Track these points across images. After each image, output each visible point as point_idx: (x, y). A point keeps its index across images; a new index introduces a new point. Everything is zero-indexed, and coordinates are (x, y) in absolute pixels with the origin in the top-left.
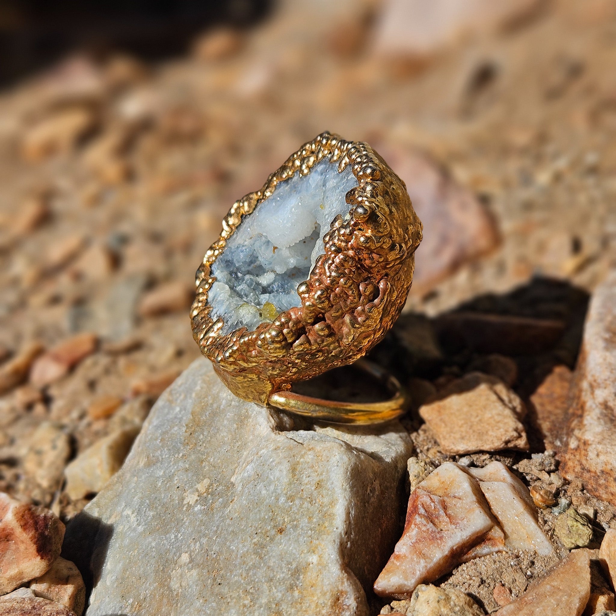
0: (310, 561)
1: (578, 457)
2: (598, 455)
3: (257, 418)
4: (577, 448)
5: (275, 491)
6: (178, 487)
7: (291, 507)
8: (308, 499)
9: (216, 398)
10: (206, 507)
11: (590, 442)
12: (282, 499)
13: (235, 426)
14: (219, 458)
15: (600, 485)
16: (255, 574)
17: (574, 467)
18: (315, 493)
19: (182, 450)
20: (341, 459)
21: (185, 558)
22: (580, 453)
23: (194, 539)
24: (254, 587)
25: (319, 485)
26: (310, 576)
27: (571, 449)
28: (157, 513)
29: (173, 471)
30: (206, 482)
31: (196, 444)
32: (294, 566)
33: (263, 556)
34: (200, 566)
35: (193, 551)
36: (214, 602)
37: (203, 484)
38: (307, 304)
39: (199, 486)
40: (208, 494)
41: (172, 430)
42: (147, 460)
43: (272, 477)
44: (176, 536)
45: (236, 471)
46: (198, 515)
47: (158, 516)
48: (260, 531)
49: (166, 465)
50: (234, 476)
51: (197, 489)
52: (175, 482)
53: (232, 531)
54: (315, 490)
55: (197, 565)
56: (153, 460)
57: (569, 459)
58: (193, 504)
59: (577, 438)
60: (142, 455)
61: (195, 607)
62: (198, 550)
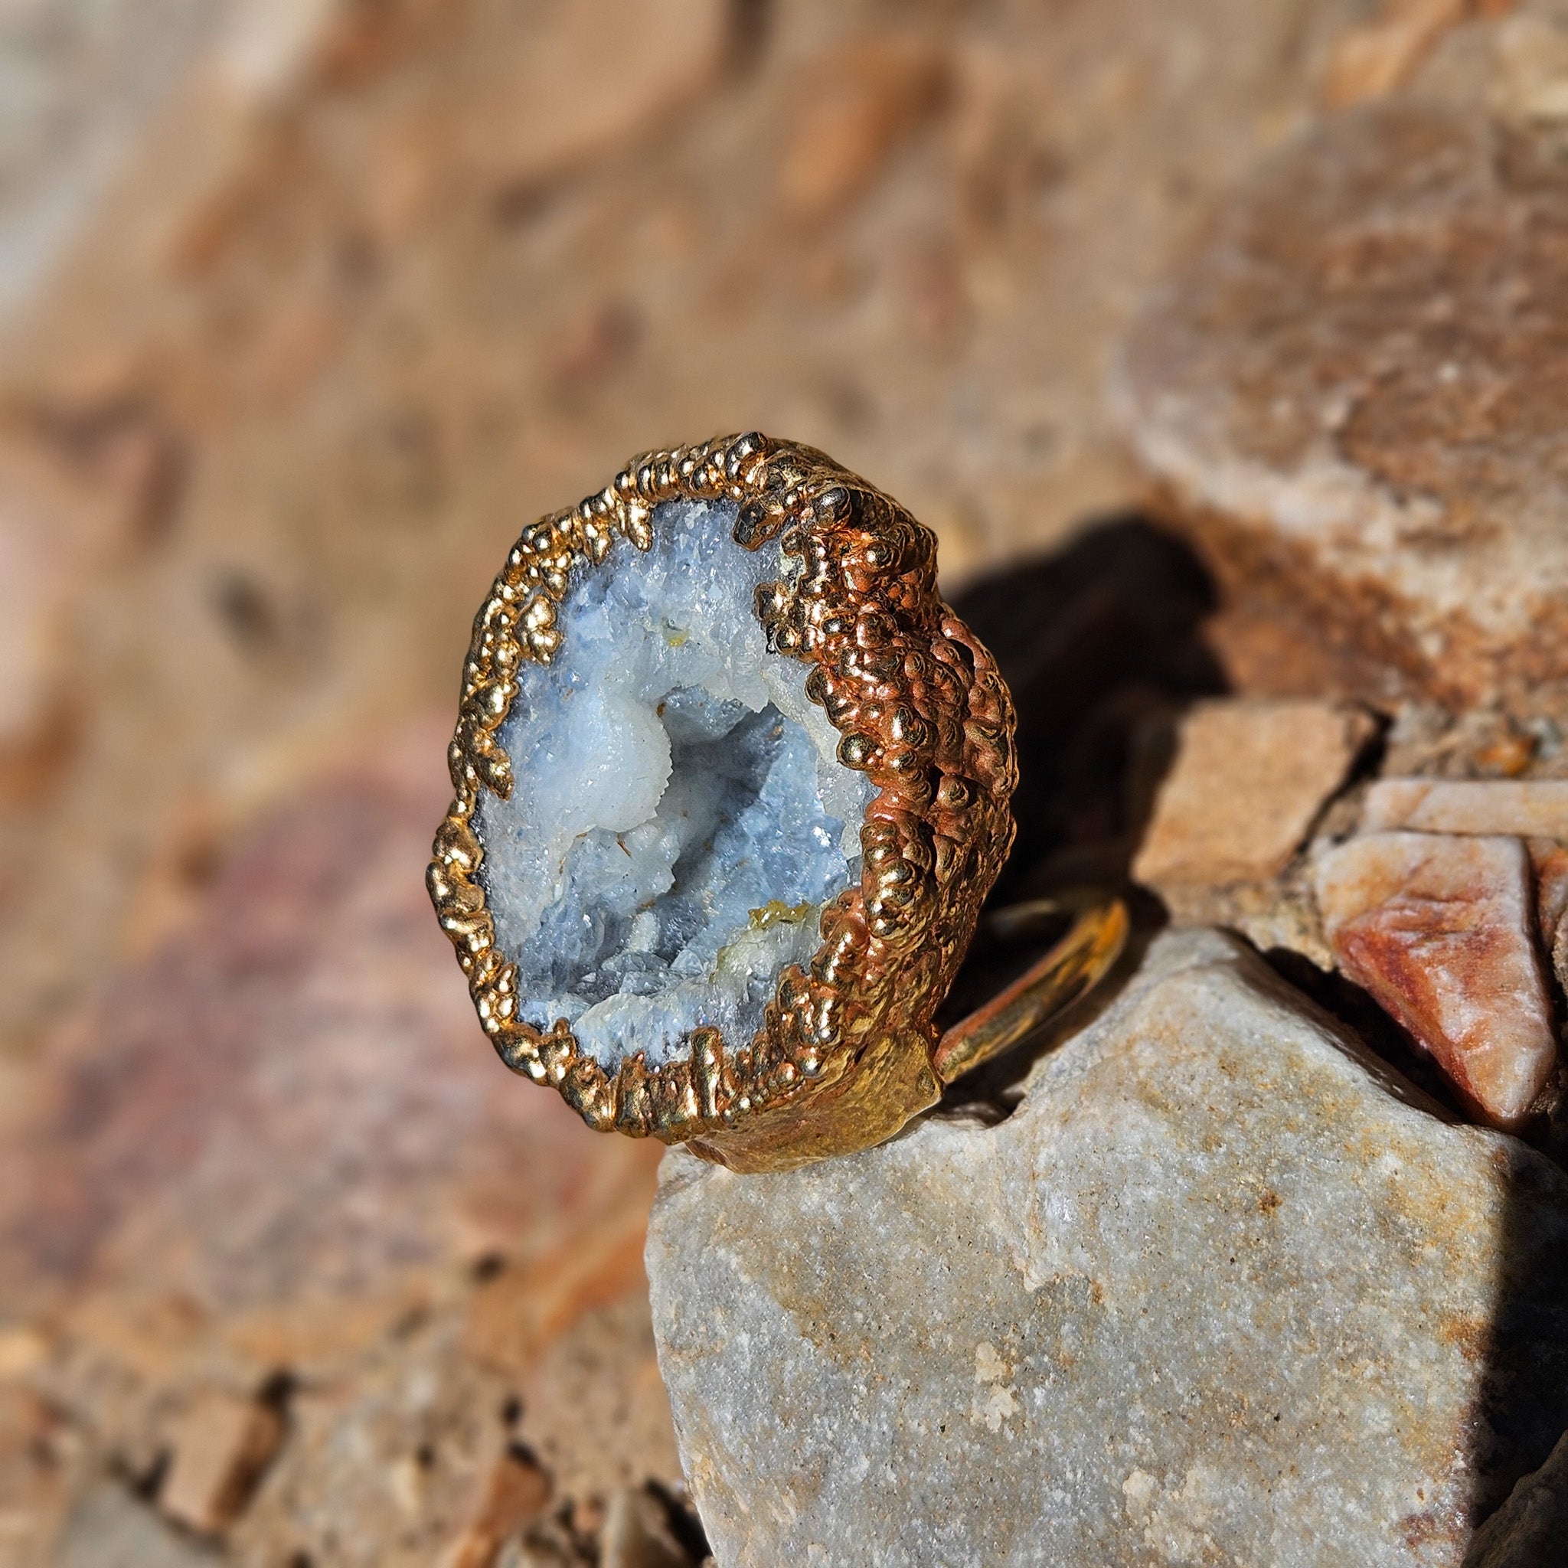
0: (1388, 1173)
1: (1468, 654)
2: (1499, 605)
3: (935, 1152)
5: (1167, 1167)
6: (943, 1428)
7: (1230, 1154)
8: (1242, 1108)
9: (800, 1226)
10: (1052, 1375)
11: (1463, 604)
12: (1200, 1162)
13: (906, 1215)
14: (949, 1298)
15: (1552, 649)
17: (1480, 672)
18: (1241, 1085)
19: (854, 1379)
20: (1211, 984)
21: (1138, 1485)
22: (1464, 643)
23: (1112, 1438)
24: (1347, 1337)
25: (1228, 1067)
26: (1419, 1196)
27: (1438, 658)
28: (968, 1512)
29: (885, 1428)
30: (985, 1353)
31: (866, 1339)
32: (1369, 1215)
33: (1295, 1274)
34: (1193, 1450)
35: (1141, 1454)
36: (1313, 1447)
37: (987, 1365)
38: (896, 763)
39: (982, 1375)
40: (1020, 1360)
41: (787, 1377)
42: (796, 1492)
43: (1130, 1156)
44: (1066, 1487)
45: (1020, 1263)
46: (1058, 1403)
47: (976, 1514)
48: (1232, 1251)
49: (855, 1439)
50: (1029, 1276)
51: (984, 1383)
52: (923, 1430)
53: (1176, 1323)
54: (1233, 1080)
55: (1186, 1458)
56: (812, 1473)
57: (1455, 673)
58: (1017, 1407)
59: (1426, 631)
60: (769, 1504)
61: (1285, 1508)
62: (1148, 1440)
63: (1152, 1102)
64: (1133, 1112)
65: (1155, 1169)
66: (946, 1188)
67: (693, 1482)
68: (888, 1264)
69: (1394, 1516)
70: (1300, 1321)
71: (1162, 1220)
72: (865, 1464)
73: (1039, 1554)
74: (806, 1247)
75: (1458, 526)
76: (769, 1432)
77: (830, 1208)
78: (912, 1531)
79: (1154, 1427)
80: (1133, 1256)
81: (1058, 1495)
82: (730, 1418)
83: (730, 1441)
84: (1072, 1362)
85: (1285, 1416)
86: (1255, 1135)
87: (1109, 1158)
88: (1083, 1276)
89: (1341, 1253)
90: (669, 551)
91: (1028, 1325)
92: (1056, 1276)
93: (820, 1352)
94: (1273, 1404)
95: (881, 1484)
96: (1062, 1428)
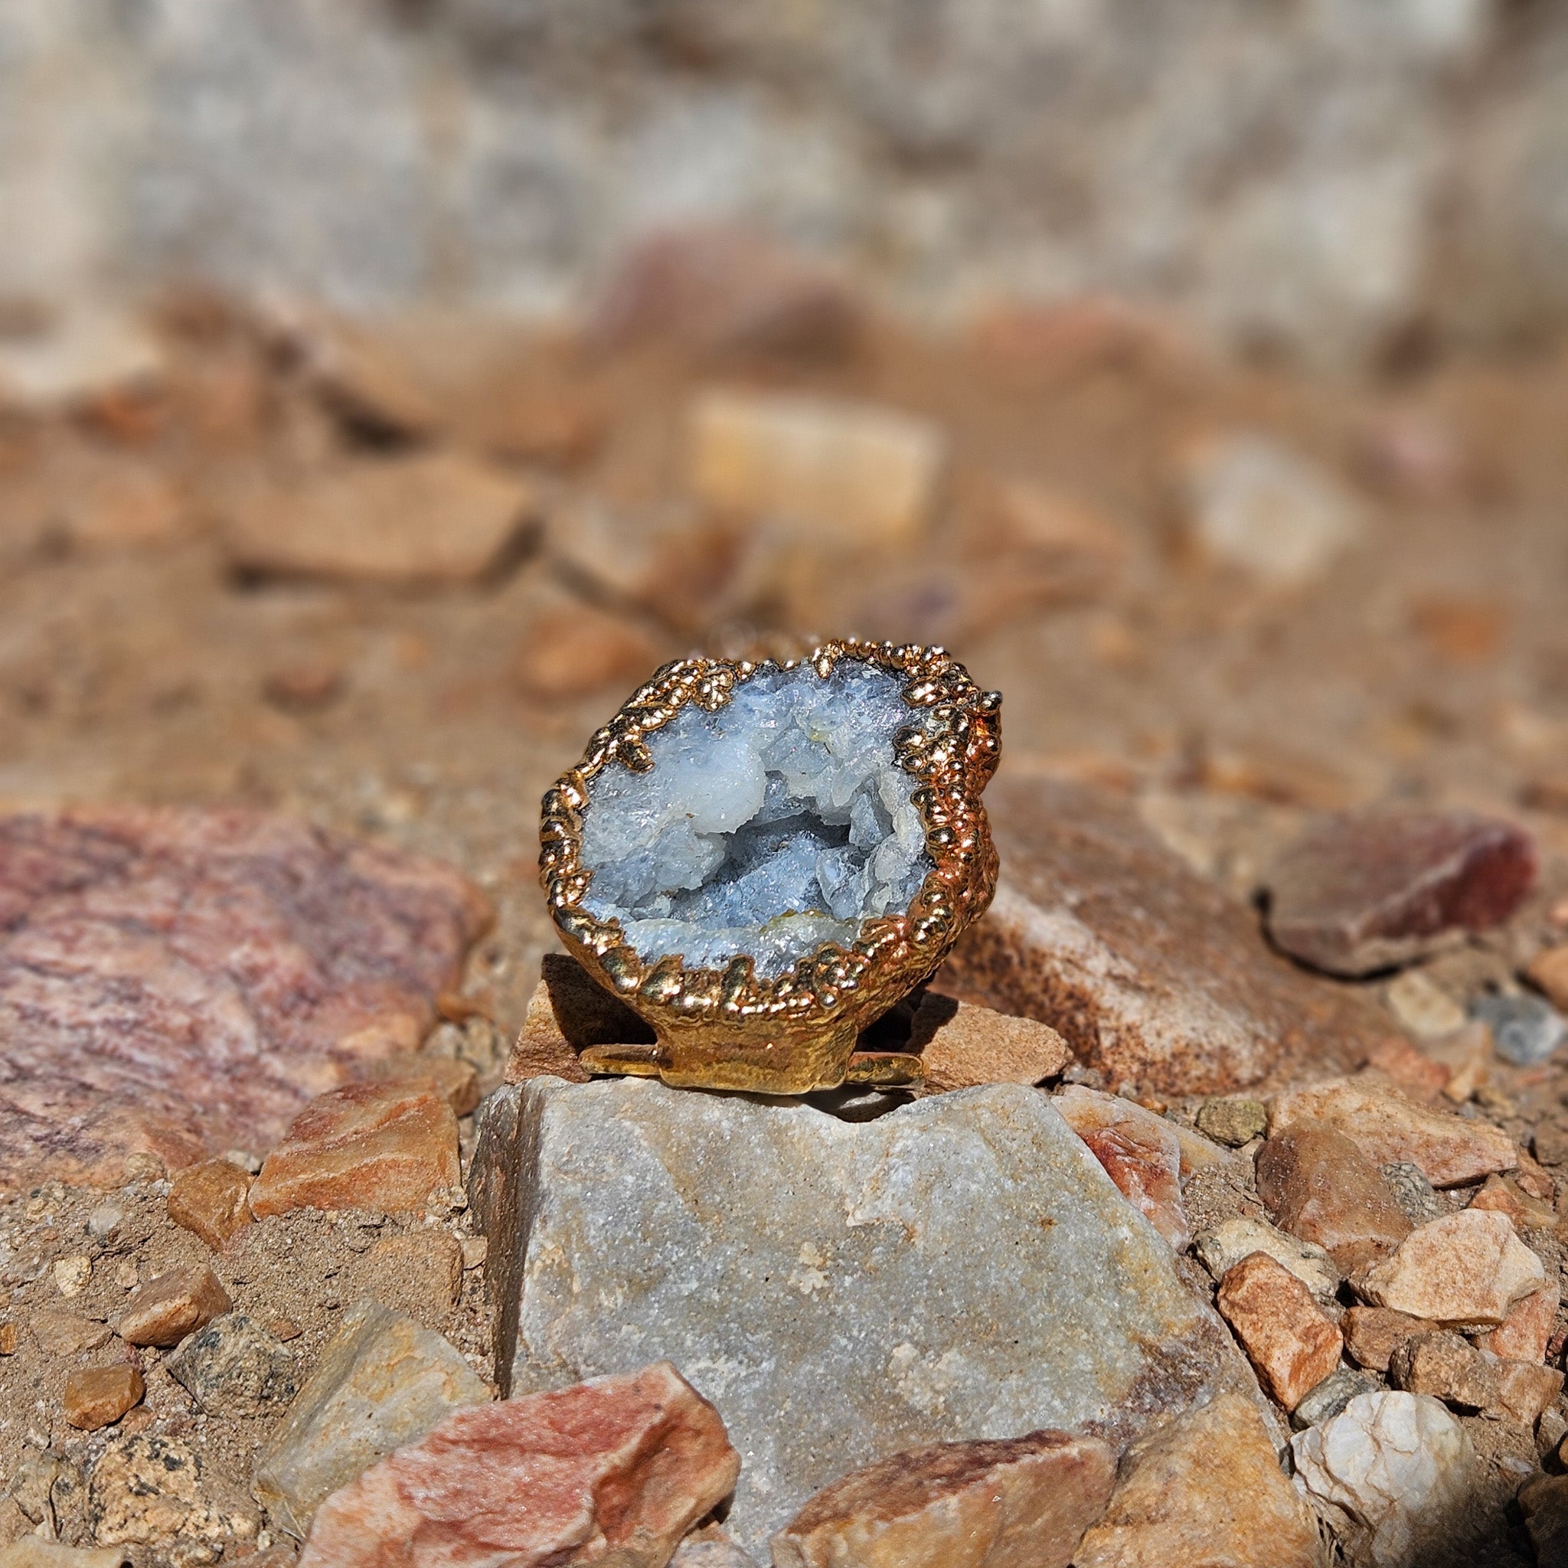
0: (1122, 1237)
1: (1127, 1054)
2: (1159, 1035)
3: (807, 1123)
4: (1118, 1043)
5: (988, 1177)
6: (767, 1279)
7: (1026, 1187)
9: (697, 1129)
10: (859, 1273)
11: (1138, 1024)
12: (1009, 1184)
13: (775, 1150)
14: (788, 1211)
15: (1176, 1076)
16: (1064, 1296)
17: (1129, 1067)
18: (1042, 1156)
19: (704, 1231)
21: (905, 1352)
22: (1128, 1046)
23: (896, 1319)
24: (1074, 1314)
25: (1037, 1143)
26: (1135, 1257)
27: (1108, 1049)
28: (773, 1332)
29: (719, 1267)
30: (808, 1248)
31: (720, 1212)
32: (1105, 1255)
33: (1053, 1266)
34: (953, 1342)
35: (915, 1335)
36: (1039, 1363)
37: (808, 1253)
38: (963, 856)
39: (803, 1259)
40: (834, 1260)
41: (656, 1212)
42: (629, 1287)
43: (968, 1162)
44: (850, 1339)
45: (849, 1206)
46: (862, 1287)
47: (779, 1335)
48: (1017, 1239)
49: (692, 1268)
50: (853, 1216)
51: (803, 1264)
52: (750, 1276)
53: (965, 1267)
54: (1038, 1151)
55: (946, 1345)
56: (650, 1277)
57: (1115, 1062)
58: (826, 1284)
59: (1108, 1030)
60: (601, 1290)
61: (1010, 1391)
62: (921, 1328)
63: (988, 1142)
64: (977, 1140)
65: (982, 1175)
68: (752, 1174)
69: (1083, 1418)
70: (1049, 1293)
71: (971, 1208)
72: (694, 1285)
73: (821, 1371)
74: (695, 1143)
75: (1145, 984)
76: (627, 1241)
77: (725, 1124)
78: (728, 1330)
79: (929, 1322)
80: (948, 1218)
81: (844, 1342)
82: (602, 1222)
83: (594, 1237)
84: (876, 1270)
85: (1022, 1342)
86: (1045, 1185)
87: (953, 1158)
88: (901, 1223)
89: (1085, 1267)
90: (838, 686)
91: (843, 1243)
92: (878, 1219)
93: (686, 1206)
94: (1016, 1333)
95: (705, 1299)
96: (860, 1304)
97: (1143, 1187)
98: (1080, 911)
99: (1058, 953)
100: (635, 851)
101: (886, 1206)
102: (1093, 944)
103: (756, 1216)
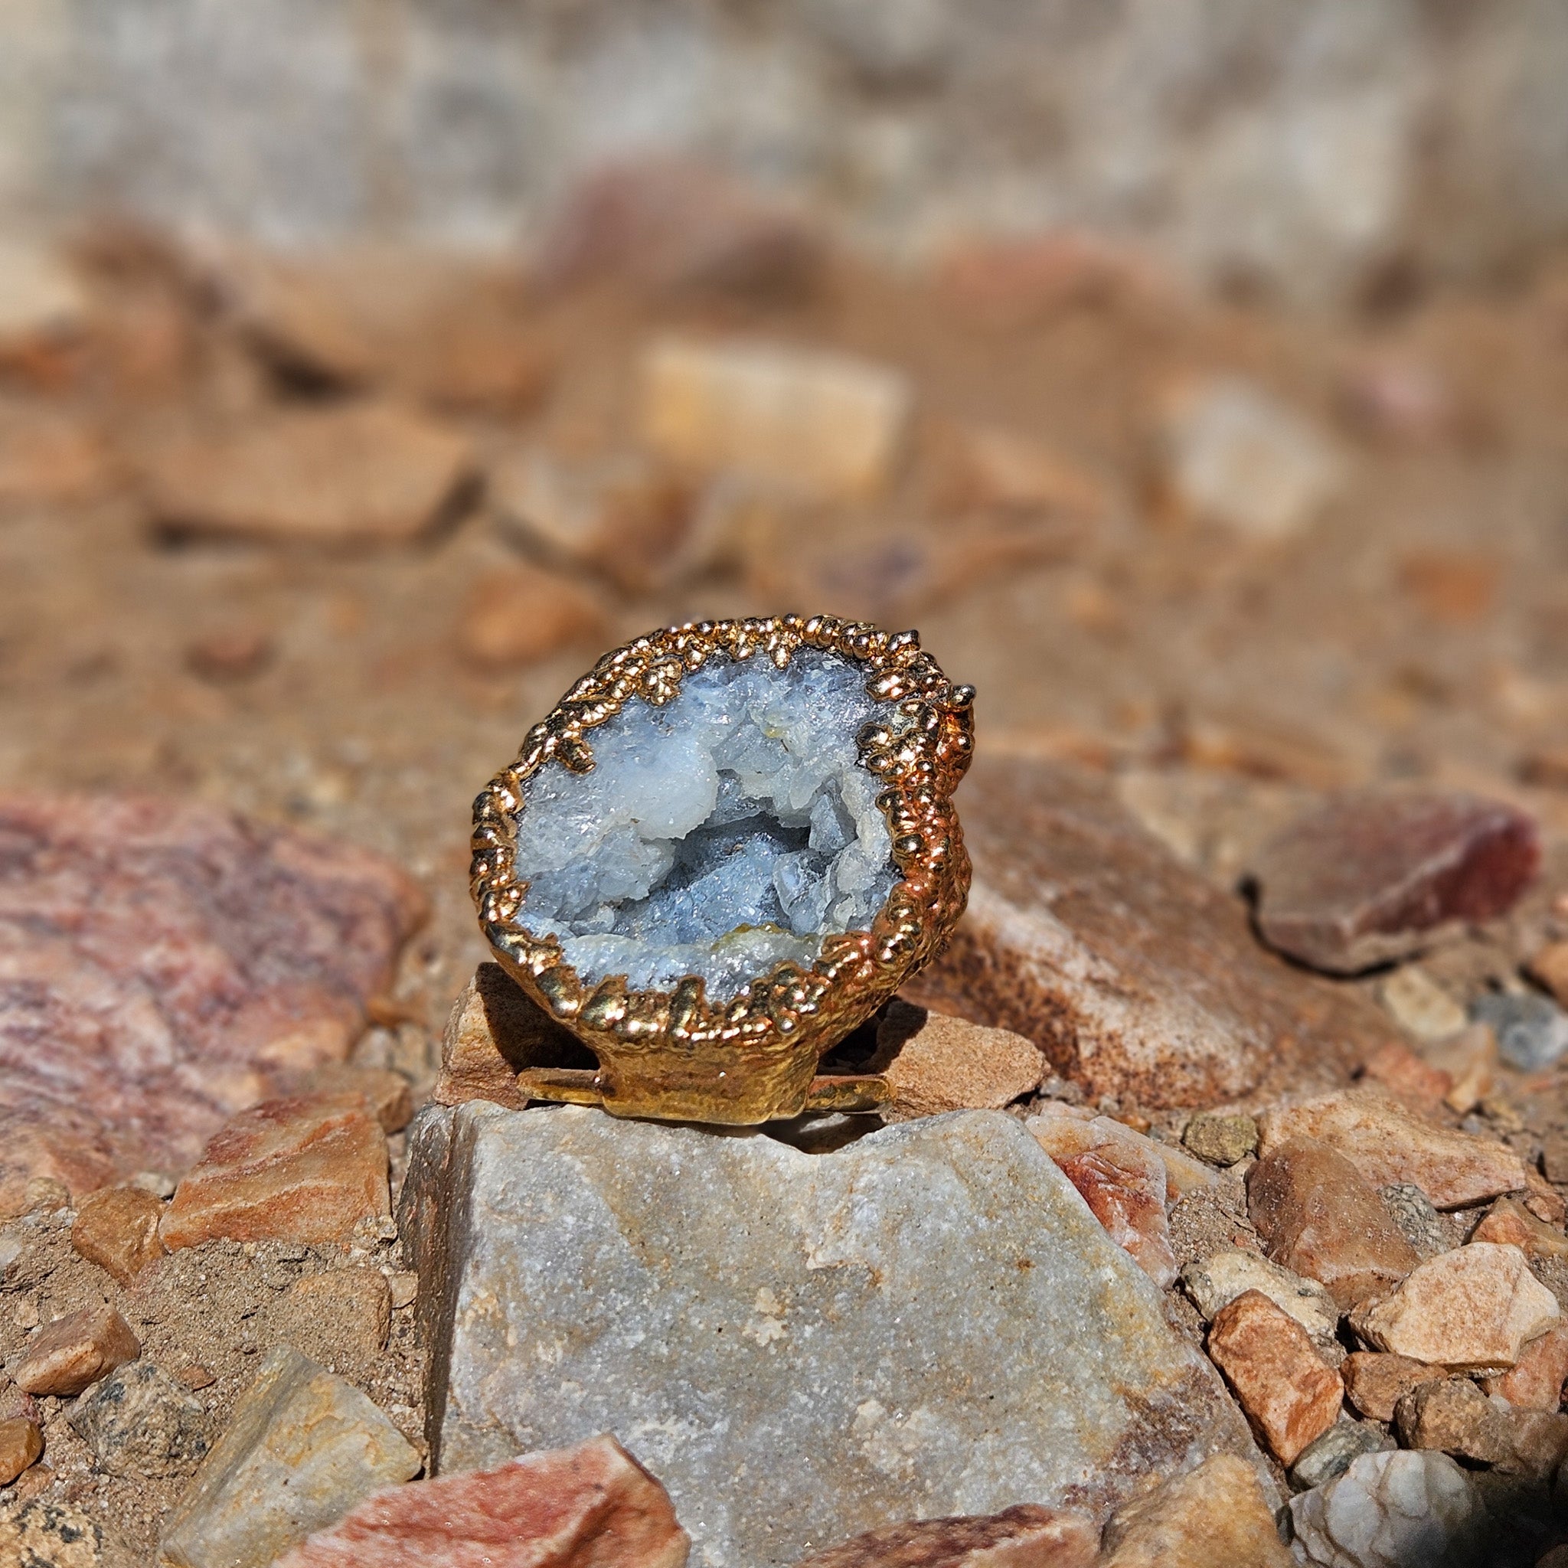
0: (1105, 1278)
1: (1108, 1064)
2: (1142, 1044)
3: (764, 1156)
4: (1097, 1053)
5: (961, 1215)
6: (720, 1330)
7: (1002, 1226)
8: (1016, 1204)
9: (644, 1163)
10: (821, 1322)
11: (1120, 1032)
12: (983, 1222)
13: (729, 1185)
14: (743, 1252)
15: (1160, 1087)
16: (1043, 1345)
17: (1111, 1079)
18: (1019, 1190)
19: (651, 1277)
21: (870, 1410)
22: (1109, 1056)
23: (860, 1373)
24: (1054, 1365)
25: (1014, 1176)
26: (1121, 1301)
27: (1088, 1059)
28: (727, 1389)
29: (668, 1317)
30: (765, 1295)
31: (668, 1255)
32: (1087, 1299)
33: (1031, 1312)
34: (922, 1399)
35: (881, 1390)
36: (1017, 1421)
37: (764, 1301)
38: (932, 865)
39: (759, 1306)
40: (793, 1307)
41: (598, 1256)
42: (569, 1341)
43: (939, 1198)
44: (811, 1395)
45: (810, 1248)
46: (823, 1338)
47: (733, 1392)
48: (992, 1283)
49: (638, 1318)
50: (814, 1257)
51: (759, 1313)
52: (701, 1327)
53: (936, 1314)
54: (1015, 1185)
55: (915, 1402)
56: (592, 1329)
57: (1095, 1073)
58: (785, 1335)
59: (1088, 1038)
60: (539, 1343)
61: (984, 1454)
62: (889, 1383)
63: (960, 1175)
64: (948, 1174)
65: (953, 1213)
66: (763, 1182)
67: (463, 1313)
68: (704, 1213)
69: (1064, 1481)
70: (1027, 1343)
71: (942, 1250)
72: (641, 1337)
73: (779, 1432)
74: (641, 1179)
76: (568, 1289)
77: (674, 1158)
78: (678, 1389)
79: (896, 1376)
80: (918, 1261)
81: (804, 1399)
82: (539, 1268)
83: (531, 1285)
84: (839, 1319)
85: (998, 1398)
86: (1022, 1222)
87: (922, 1194)
88: (866, 1267)
89: (1066, 1313)
90: (797, 677)
91: (803, 1288)
92: (841, 1262)
93: (632, 1249)
94: (991, 1388)
95: (653, 1353)
96: (821, 1357)
97: (1127, 1218)
98: (1057, 909)
99: (1035, 955)
100: (575, 860)
101: (850, 1247)
102: (1071, 946)
103: (708, 1258)
